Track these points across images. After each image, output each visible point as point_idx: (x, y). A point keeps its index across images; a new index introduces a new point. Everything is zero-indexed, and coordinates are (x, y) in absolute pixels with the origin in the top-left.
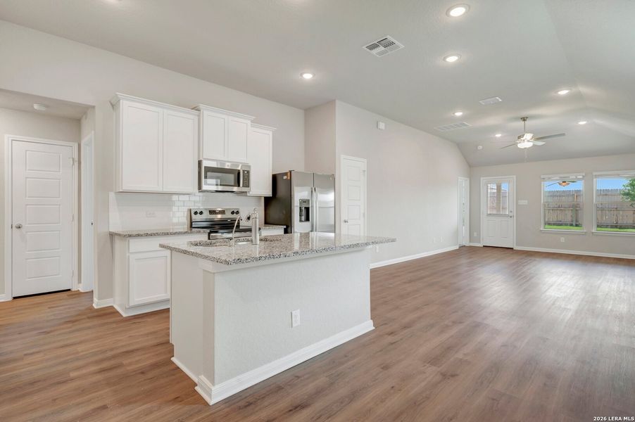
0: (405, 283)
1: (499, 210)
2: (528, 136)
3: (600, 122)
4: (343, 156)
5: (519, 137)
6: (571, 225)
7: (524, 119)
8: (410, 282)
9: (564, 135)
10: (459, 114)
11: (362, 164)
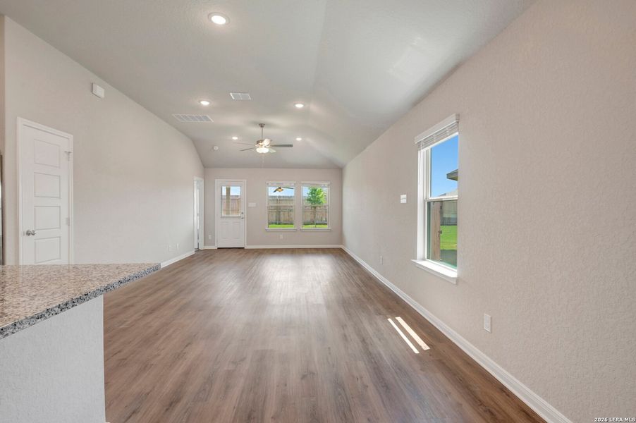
0: (145, 315)
1: (228, 213)
2: (266, 142)
3: (309, 140)
4: (21, 122)
5: (258, 142)
6: (276, 224)
7: (262, 126)
8: (152, 311)
9: (291, 146)
10: (205, 103)
11: (64, 141)
